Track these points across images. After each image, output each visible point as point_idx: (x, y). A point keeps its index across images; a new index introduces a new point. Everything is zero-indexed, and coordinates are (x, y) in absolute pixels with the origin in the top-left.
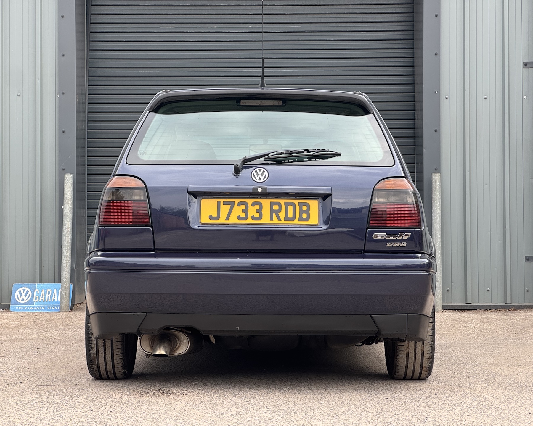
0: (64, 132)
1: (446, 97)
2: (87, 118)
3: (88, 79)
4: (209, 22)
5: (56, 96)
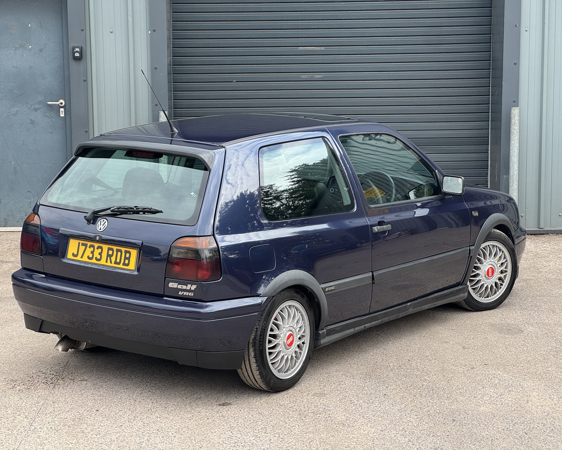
0: (156, 68)
1: (527, 29)
3: (171, 6)
5: (147, 32)
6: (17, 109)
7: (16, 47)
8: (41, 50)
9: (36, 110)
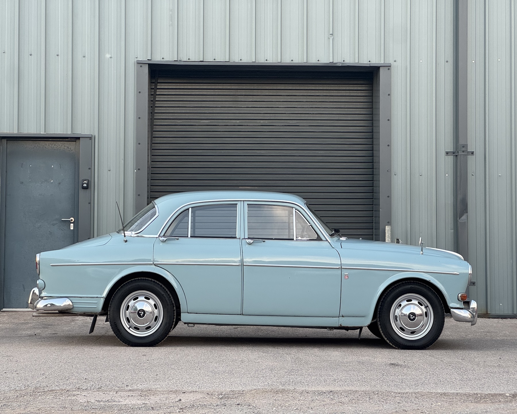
0: (139, 195)
1: (395, 174)
2: (150, 183)
4: (234, 118)
5: (134, 171)
6: (40, 224)
7: (42, 181)
8: (59, 184)
9: (54, 225)
